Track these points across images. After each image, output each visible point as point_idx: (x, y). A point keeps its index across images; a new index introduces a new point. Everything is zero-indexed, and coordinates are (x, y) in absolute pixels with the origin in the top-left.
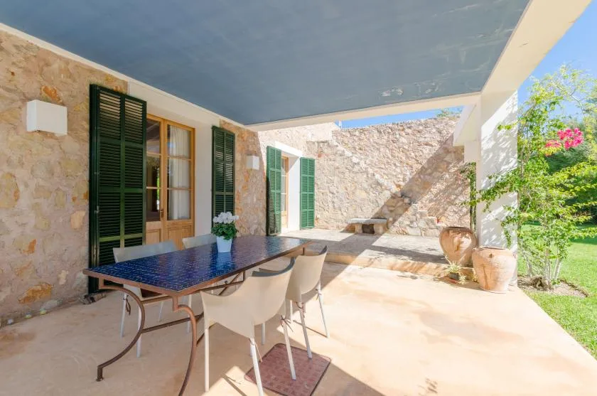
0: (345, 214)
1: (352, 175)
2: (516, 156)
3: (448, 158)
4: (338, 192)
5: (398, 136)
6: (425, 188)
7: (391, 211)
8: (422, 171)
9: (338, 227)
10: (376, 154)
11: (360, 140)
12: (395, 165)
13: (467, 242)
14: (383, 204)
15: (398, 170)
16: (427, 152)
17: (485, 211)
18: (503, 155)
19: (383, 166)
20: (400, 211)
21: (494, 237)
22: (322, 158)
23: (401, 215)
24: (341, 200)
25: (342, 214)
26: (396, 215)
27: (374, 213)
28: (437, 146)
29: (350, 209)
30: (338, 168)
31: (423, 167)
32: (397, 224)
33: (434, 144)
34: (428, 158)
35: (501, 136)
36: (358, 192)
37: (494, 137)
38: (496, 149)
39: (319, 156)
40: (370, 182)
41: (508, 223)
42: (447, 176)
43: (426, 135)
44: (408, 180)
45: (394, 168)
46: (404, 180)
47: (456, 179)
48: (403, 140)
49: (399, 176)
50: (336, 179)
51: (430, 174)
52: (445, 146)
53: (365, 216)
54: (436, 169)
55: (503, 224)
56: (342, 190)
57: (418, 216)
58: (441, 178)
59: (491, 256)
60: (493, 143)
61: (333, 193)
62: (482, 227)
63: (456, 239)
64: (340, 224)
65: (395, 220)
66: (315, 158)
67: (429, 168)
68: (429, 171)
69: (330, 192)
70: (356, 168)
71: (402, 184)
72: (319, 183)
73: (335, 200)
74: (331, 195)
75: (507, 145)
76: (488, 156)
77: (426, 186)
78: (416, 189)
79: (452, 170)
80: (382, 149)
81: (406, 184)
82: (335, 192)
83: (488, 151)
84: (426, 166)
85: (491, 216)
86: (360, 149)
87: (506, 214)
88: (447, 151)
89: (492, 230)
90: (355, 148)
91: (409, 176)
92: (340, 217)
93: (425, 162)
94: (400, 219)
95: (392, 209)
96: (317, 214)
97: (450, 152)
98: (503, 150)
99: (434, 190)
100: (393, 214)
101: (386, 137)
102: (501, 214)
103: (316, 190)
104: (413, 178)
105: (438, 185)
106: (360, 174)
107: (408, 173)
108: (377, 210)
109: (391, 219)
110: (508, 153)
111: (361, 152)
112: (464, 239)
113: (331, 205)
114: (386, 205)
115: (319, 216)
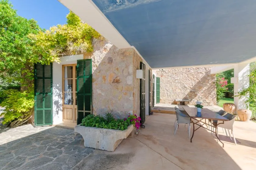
0: (172, 98)
1: (175, 84)
2: (249, 82)
3: (209, 78)
4: (169, 90)
5: (190, 70)
6: (200, 89)
7: (190, 97)
8: (199, 82)
9: (169, 103)
10: (181, 76)
11: (175, 70)
12: (189, 80)
13: (234, 108)
14: (187, 94)
15: (190, 82)
16: (201, 76)
17: (240, 98)
18: (245, 82)
19: (184, 80)
20: (193, 97)
21: (242, 106)
22: (163, 77)
23: (193, 98)
24: (170, 93)
25: (171, 98)
26: (192, 98)
27: (183, 98)
28: (204, 74)
29: (174, 96)
30: (169, 81)
31: (199, 81)
32: (192, 101)
33: (203, 73)
34: (201, 78)
35: (245, 76)
36: (177, 90)
37: (243, 76)
38: (243, 80)
39: (162, 76)
40: (182, 86)
41: (247, 102)
42: (208, 84)
43: (201, 70)
44: (194, 85)
45: (188, 81)
46: (192, 85)
47: (211, 86)
48: (192, 71)
49: (190, 84)
50: (168, 85)
51: (202, 84)
52: (208, 74)
53: (180, 99)
54: (204, 82)
55: (245, 102)
56: (171, 89)
57: (200, 98)
58: (206, 85)
59: (246, 112)
60: (242, 78)
61: (167, 90)
62: (239, 103)
63: (230, 107)
64: (170, 101)
65: (191, 100)
66: (160, 77)
67: (202, 81)
68: (202, 82)
69: (166, 90)
70: (177, 81)
71: (192, 87)
72: (161, 86)
73: (168, 93)
74: (166, 91)
75: (246, 79)
76: (240, 82)
77: (200, 87)
78: (197, 88)
79: (210, 82)
80: (184, 74)
81: (193, 87)
82: (168, 90)
83: (240, 81)
84: (201, 81)
85: (241, 100)
86: (175, 74)
87: (246, 99)
88: (208, 76)
89: (241, 104)
90: (173, 73)
91: (194, 84)
92: (170, 99)
93: (200, 79)
94: (193, 100)
95: (190, 96)
96: (161, 98)
97: (209, 76)
98: (245, 80)
99: (204, 89)
100: (191, 98)
101: (185, 70)
102: (244, 99)
103: (160, 89)
104: (196, 85)
105: (205, 88)
106: (178, 84)
107: (194, 83)
108: (185, 96)
109: (190, 100)
110: (246, 81)
111: (176, 75)
112: (233, 107)
113: (166, 94)
114: (188, 94)
115: (161, 99)
